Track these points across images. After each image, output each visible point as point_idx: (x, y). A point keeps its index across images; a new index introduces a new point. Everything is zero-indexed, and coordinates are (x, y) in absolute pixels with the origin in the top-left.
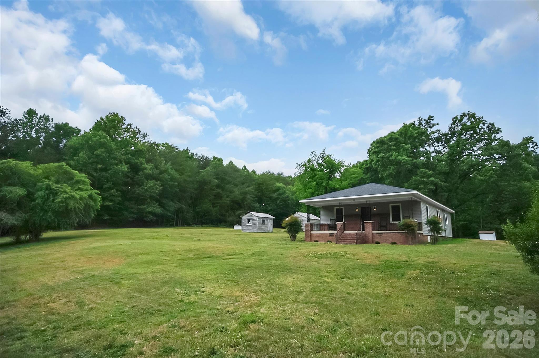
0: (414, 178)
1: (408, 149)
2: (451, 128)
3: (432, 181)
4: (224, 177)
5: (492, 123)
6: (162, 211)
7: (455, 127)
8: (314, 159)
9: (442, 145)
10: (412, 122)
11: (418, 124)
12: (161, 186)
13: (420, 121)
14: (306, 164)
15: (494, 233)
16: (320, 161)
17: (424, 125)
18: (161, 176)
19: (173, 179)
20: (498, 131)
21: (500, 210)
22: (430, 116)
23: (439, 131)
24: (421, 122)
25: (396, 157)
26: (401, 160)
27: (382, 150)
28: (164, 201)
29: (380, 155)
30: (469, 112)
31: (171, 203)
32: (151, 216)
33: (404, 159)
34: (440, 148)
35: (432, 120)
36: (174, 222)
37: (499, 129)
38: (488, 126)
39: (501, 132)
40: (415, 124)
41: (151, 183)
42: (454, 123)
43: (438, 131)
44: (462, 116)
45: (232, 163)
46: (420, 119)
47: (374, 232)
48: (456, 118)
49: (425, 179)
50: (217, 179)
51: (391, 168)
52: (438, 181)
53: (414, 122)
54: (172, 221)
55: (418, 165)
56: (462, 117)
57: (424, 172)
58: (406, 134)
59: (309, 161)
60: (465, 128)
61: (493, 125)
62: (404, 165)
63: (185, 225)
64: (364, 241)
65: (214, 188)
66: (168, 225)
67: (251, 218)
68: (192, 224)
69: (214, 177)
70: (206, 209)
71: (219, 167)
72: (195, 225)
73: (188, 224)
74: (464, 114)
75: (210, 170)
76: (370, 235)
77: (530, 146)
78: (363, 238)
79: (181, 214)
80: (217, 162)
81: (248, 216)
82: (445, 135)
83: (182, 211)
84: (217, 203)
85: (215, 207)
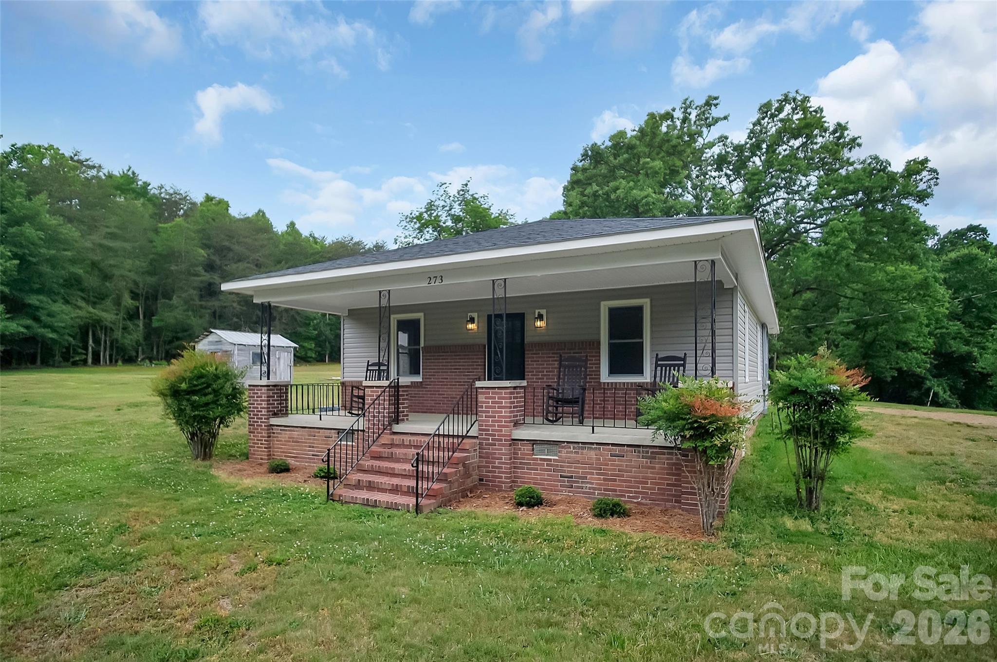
1: (657, 173)
2: (752, 133)
4: (227, 243)
5: (843, 123)
7: (760, 131)
8: (442, 203)
10: (669, 108)
11: (681, 116)
12: (10, 259)
13: (686, 109)
14: (421, 214)
16: (457, 210)
17: (694, 119)
18: (12, 230)
19: (53, 240)
20: (853, 143)
22: (710, 97)
23: (727, 138)
24: (689, 111)
25: (627, 192)
27: (594, 177)
29: (588, 191)
30: (796, 92)
33: (648, 196)
35: (715, 106)
36: (87, 354)
37: (854, 140)
38: (834, 132)
39: (860, 145)
40: (675, 115)
43: (723, 139)
44: (782, 101)
45: (264, 213)
46: (688, 103)
47: (519, 434)
48: (768, 105)
50: (206, 246)
53: (674, 110)
54: (81, 353)
56: (781, 104)
58: (654, 135)
59: (430, 207)
60: (789, 131)
61: (844, 127)
63: (120, 363)
64: (469, 480)
65: (197, 269)
66: (66, 364)
67: (219, 347)
68: (143, 360)
69: (196, 241)
70: (172, 321)
71: (214, 220)
72: (147, 361)
73: (130, 360)
74: (786, 96)
75: (186, 225)
76: (502, 451)
77: (921, 180)
78: (464, 465)
79: (105, 335)
80: (210, 208)
81: (211, 342)
82: (739, 148)
83: (106, 328)
84: (205, 308)
85: (201, 317)
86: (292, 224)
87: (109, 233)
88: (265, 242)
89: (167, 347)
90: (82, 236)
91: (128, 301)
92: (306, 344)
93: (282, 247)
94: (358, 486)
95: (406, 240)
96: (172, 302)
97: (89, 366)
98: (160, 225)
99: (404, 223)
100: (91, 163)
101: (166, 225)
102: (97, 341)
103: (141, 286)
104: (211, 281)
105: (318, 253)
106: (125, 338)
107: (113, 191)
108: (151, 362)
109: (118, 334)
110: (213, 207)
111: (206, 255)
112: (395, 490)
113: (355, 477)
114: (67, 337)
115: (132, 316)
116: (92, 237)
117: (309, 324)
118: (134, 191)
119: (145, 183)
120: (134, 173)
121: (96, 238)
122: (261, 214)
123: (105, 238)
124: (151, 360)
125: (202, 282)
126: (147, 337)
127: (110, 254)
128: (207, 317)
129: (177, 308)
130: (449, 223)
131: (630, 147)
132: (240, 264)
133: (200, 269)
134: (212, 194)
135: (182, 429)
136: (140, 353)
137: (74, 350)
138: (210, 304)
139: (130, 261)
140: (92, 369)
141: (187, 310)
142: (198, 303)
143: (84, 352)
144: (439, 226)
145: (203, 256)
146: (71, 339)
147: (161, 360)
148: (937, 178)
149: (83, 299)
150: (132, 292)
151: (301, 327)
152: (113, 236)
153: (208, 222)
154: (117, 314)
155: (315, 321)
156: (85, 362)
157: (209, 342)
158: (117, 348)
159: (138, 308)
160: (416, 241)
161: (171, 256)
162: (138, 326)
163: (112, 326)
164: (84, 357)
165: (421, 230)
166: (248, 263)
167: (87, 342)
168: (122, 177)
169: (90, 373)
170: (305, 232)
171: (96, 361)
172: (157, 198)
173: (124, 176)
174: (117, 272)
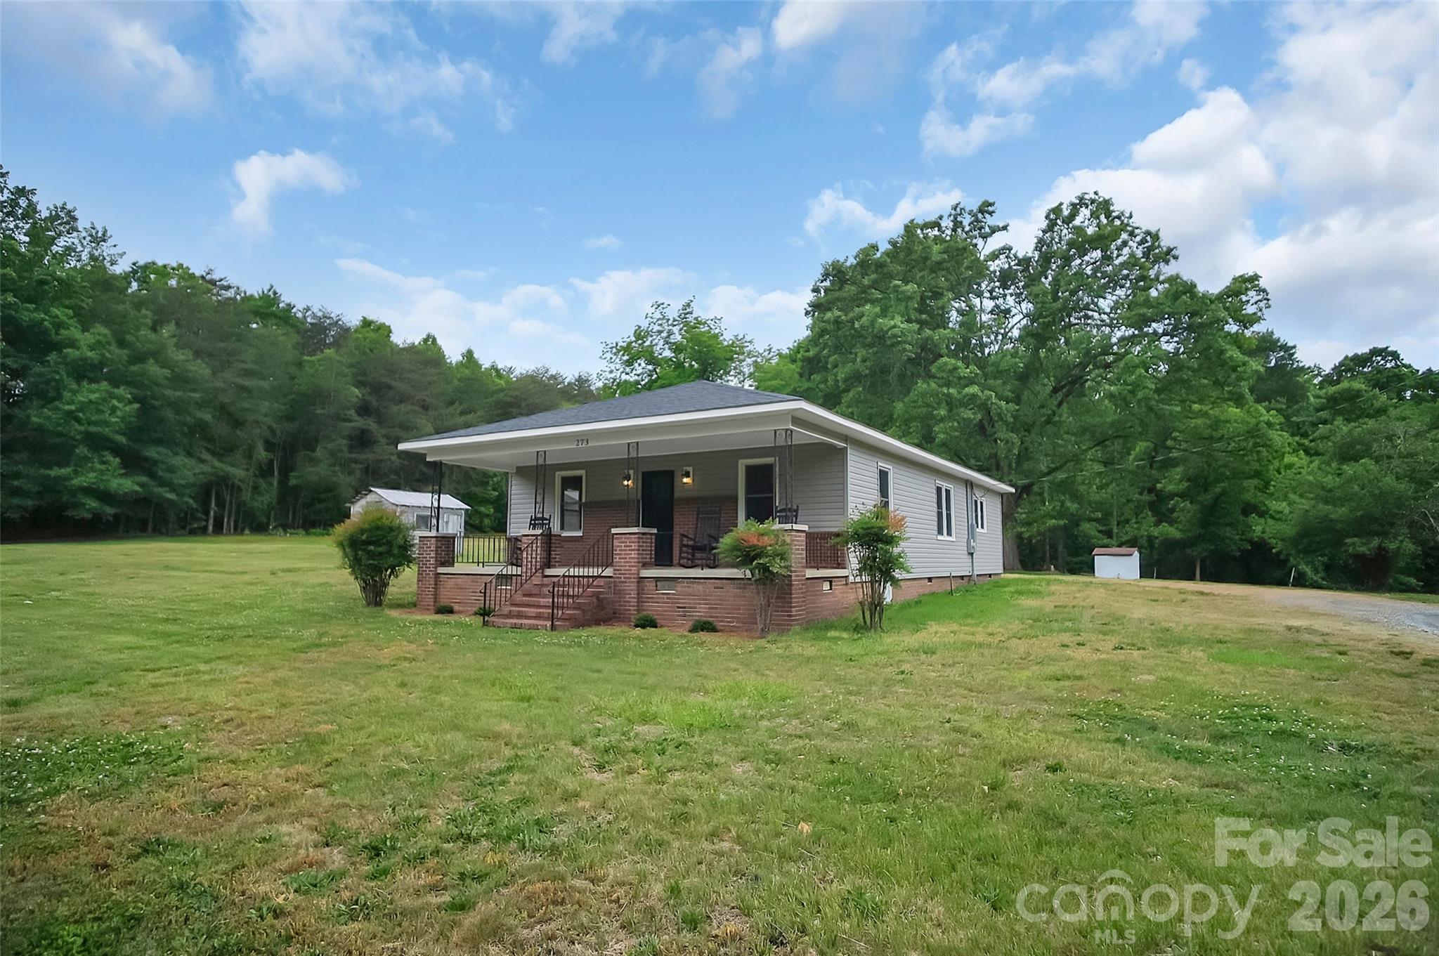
0: (921, 385)
1: (910, 298)
2: (1041, 242)
3: (974, 396)
4: (386, 380)
5: (1153, 230)
6: (142, 485)
7: (1053, 239)
8: (657, 329)
9: (1018, 295)
11: (951, 225)
12: (130, 403)
13: (956, 217)
14: (629, 344)
15: (1136, 554)
16: (678, 337)
17: (967, 228)
18: (134, 368)
19: (180, 379)
20: (1168, 255)
21: (1159, 486)
22: (986, 200)
23: (1010, 249)
24: (959, 219)
25: (873, 323)
26: (885, 329)
27: (838, 299)
28: (152, 452)
29: (829, 315)
30: (1096, 193)
31: (179, 460)
32: (92, 503)
33: (895, 326)
34: (1011, 301)
35: (991, 213)
36: (207, 521)
37: (1170, 251)
38: (1143, 242)
39: (1176, 258)
40: (943, 224)
41: (91, 393)
42: (1051, 227)
43: (1006, 249)
44: (1076, 204)
45: (434, 340)
46: (958, 209)
47: (646, 573)
48: (1057, 210)
49: (951, 391)
50: (360, 384)
51: (859, 354)
52: (989, 398)
53: (941, 218)
54: (201, 519)
55: (935, 346)
56: (1075, 209)
57: (950, 367)
58: (909, 251)
59: (640, 335)
60: (1082, 244)
61: (1156, 237)
62: (893, 345)
63: (247, 532)
64: (603, 612)
65: (347, 413)
66: (183, 532)
68: (274, 528)
69: (349, 378)
70: (314, 478)
71: (371, 350)
72: (281, 530)
73: (259, 528)
74: (1081, 199)
75: (338, 358)
76: (631, 588)
77: (1248, 301)
78: (598, 599)
79: (231, 495)
80: (367, 335)
81: (371, 503)
82: (1026, 262)
83: (233, 486)
84: (356, 462)
85: (349, 474)
86: (469, 354)
87: (246, 370)
88: (435, 378)
89: (306, 511)
90: (214, 373)
91: (261, 453)
92: (482, 509)
93: (456, 383)
94: (509, 616)
95: (612, 375)
96: (314, 455)
97: (209, 535)
98: (306, 358)
99: (608, 355)
100: (225, 283)
101: (313, 358)
102: (221, 504)
103: (278, 432)
104: (366, 427)
105: (502, 390)
106: (254, 500)
107: (252, 317)
108: (285, 531)
109: (246, 496)
110: (372, 335)
111: (360, 395)
112: (538, 617)
113: (506, 610)
114: (186, 499)
115: (265, 471)
116: (225, 375)
117: (488, 482)
118: (274, 315)
119: (289, 305)
120: (275, 293)
121: (229, 375)
122: (430, 340)
123: (238, 375)
124: (285, 528)
125: (353, 428)
126: (282, 498)
127: (244, 395)
128: (358, 474)
129: (321, 461)
130: (668, 353)
131: (880, 265)
132: (403, 405)
133: (353, 413)
134: (370, 317)
135: (356, 578)
136: (272, 519)
137: (192, 515)
138: (362, 456)
139: (267, 404)
140: (213, 539)
141: (334, 465)
142: (347, 455)
143: (204, 517)
144: (654, 358)
145: (357, 396)
146: (191, 501)
147: (298, 528)
148: (1268, 300)
149: (208, 450)
150: (266, 441)
151: (477, 486)
152: (249, 373)
153: (365, 353)
154: (247, 470)
155: (495, 479)
156: (203, 531)
157: (368, 503)
158: (245, 512)
159: (271, 462)
160: (624, 377)
161: (317, 396)
162: (272, 484)
163: (240, 484)
164: (204, 523)
165: (629, 363)
166: (413, 404)
167: (209, 505)
168: (261, 298)
169: (211, 543)
170: (486, 364)
171: (218, 529)
172: (302, 323)
173: (264, 297)
174: (251, 417)
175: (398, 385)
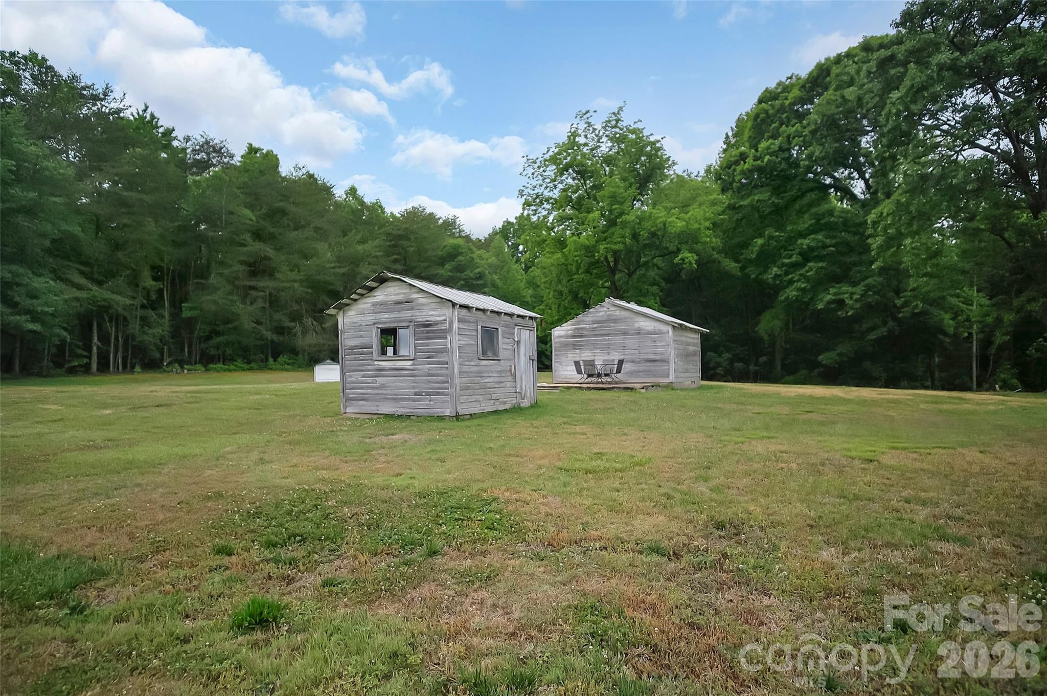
31: (44, 283)
36: (89, 357)
50: (253, 207)
54: (82, 356)
63: (138, 369)
66: (59, 371)
67: (407, 314)
68: (169, 364)
69: (240, 200)
70: (211, 308)
72: (177, 367)
73: (152, 365)
79: (116, 328)
80: (254, 162)
81: (382, 304)
83: (118, 316)
86: (353, 190)
89: (203, 345)
91: (149, 281)
96: (208, 283)
97: (93, 374)
98: (191, 177)
100: (93, 93)
101: (199, 178)
102: (104, 338)
103: (166, 257)
104: (262, 253)
106: (144, 333)
108: (182, 367)
109: (135, 327)
110: (259, 161)
111: (253, 218)
114: (59, 331)
115: (154, 302)
118: (153, 139)
120: (152, 116)
124: (181, 364)
125: (249, 254)
126: (175, 333)
127: (123, 210)
129: (216, 289)
132: (299, 232)
133: (247, 237)
134: (256, 145)
136: (166, 355)
137: (71, 350)
140: (97, 378)
141: (232, 293)
142: (246, 282)
143: (87, 354)
145: (251, 220)
146: (65, 334)
147: (195, 364)
149: (82, 273)
150: (153, 268)
154: (134, 298)
156: (86, 369)
157: (374, 304)
158: (134, 347)
159: (160, 292)
162: (163, 317)
163: (126, 314)
164: (85, 361)
167: (90, 340)
168: (136, 119)
169: (94, 384)
171: (104, 367)
172: (182, 153)
173: (140, 118)
174: (133, 237)
175: (291, 208)
